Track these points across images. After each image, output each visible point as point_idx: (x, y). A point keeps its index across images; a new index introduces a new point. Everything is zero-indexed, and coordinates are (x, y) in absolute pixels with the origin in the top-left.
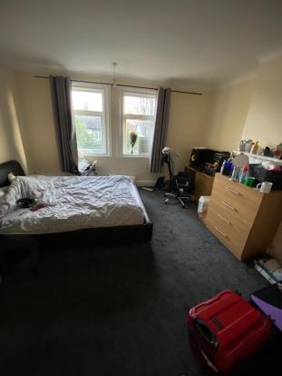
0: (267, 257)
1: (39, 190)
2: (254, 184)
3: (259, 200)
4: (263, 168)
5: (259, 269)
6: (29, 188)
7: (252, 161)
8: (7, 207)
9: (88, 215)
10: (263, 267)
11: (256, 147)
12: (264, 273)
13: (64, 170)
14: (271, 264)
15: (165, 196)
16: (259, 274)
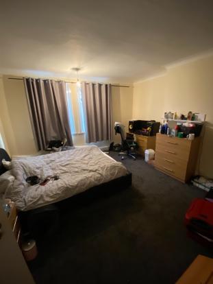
0: (198, 177)
1: (38, 168)
2: (184, 136)
3: (189, 145)
4: (185, 127)
5: (197, 185)
6: (29, 168)
7: (178, 124)
8: (23, 186)
9: (91, 177)
10: (198, 183)
11: (176, 116)
12: (200, 186)
13: (40, 149)
14: (202, 180)
15: (119, 155)
16: (198, 188)
